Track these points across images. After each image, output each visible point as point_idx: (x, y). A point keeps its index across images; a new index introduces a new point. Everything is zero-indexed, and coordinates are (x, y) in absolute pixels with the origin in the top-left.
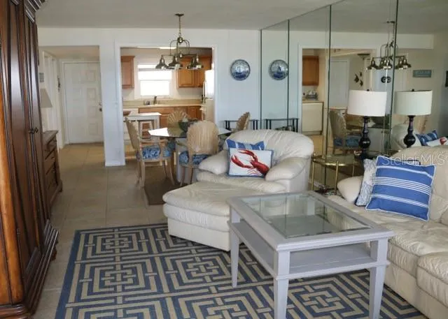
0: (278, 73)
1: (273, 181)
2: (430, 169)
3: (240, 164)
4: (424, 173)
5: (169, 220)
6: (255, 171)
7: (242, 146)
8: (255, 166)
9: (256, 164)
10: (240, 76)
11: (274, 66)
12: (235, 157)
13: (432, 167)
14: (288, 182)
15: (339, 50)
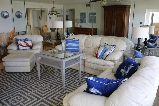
0: (19, 16)
1: (36, 49)
2: (78, 40)
3: (22, 46)
4: (77, 41)
5: (5, 67)
6: (28, 47)
7: (21, 40)
8: (28, 46)
9: (28, 45)
10: (6, 17)
11: (17, 13)
12: (21, 44)
13: (79, 40)
14: (39, 49)
15: (35, 8)
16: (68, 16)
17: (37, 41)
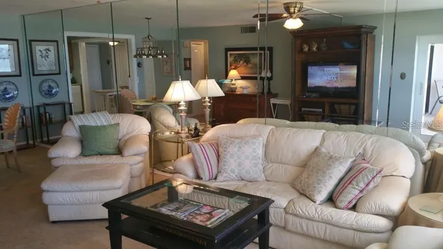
16: (190, 60)
17: (134, 133)
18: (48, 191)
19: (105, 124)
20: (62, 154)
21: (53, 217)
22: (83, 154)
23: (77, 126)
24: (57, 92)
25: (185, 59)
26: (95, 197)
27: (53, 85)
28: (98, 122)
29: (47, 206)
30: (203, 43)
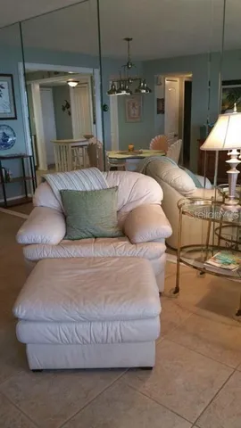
16: (163, 100)
17: (141, 202)
18: (26, 320)
19: (97, 188)
20: (39, 239)
21: (34, 363)
22: (70, 236)
23: (56, 191)
24: (14, 142)
25: (158, 100)
26: (112, 334)
27: (8, 132)
28: (87, 185)
29: (25, 345)
30: (178, 80)
